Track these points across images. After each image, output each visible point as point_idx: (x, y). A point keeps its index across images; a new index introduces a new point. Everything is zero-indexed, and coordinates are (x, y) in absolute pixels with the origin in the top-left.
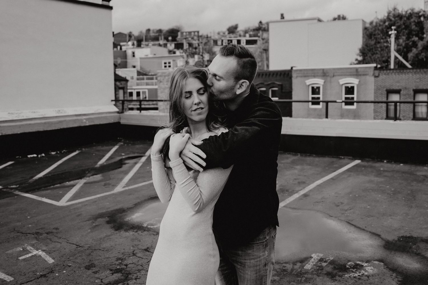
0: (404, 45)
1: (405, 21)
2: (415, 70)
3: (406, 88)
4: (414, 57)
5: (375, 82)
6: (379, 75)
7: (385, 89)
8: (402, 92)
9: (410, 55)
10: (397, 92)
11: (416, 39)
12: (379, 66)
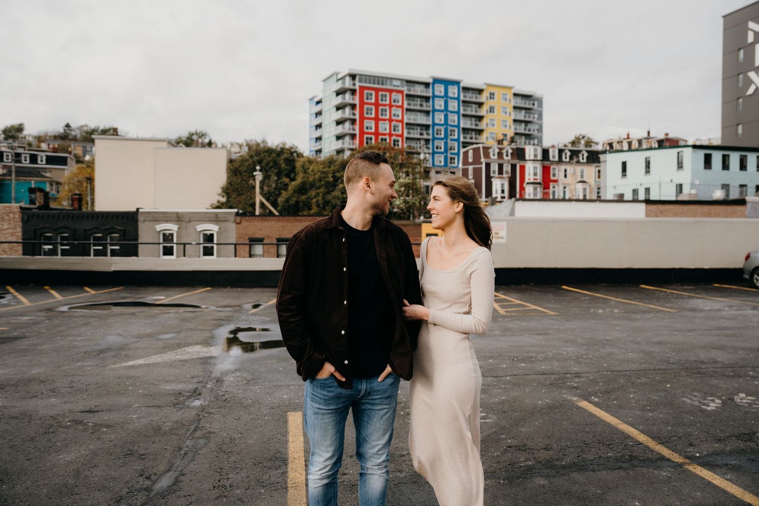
0: (274, 185)
1: (274, 157)
2: (281, 218)
3: (269, 237)
4: (284, 202)
5: (237, 229)
6: (241, 221)
7: (247, 237)
8: (265, 241)
9: (281, 200)
10: (260, 241)
11: (286, 180)
12: (241, 212)
